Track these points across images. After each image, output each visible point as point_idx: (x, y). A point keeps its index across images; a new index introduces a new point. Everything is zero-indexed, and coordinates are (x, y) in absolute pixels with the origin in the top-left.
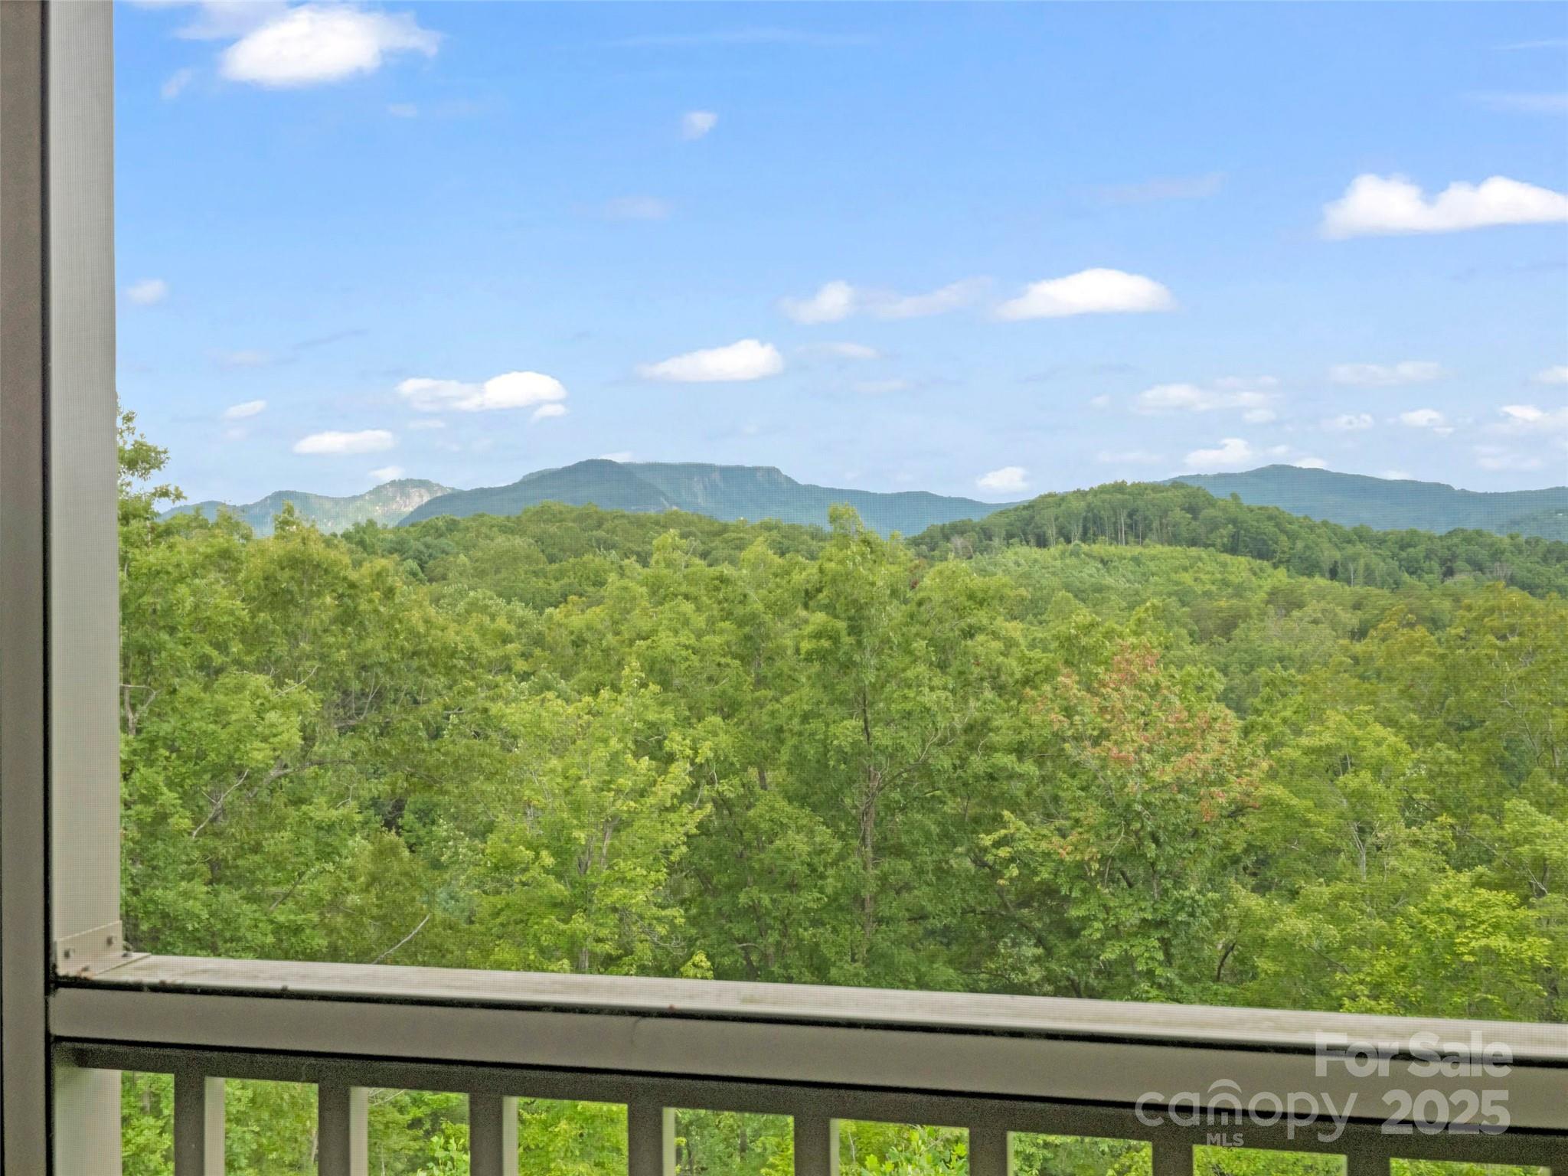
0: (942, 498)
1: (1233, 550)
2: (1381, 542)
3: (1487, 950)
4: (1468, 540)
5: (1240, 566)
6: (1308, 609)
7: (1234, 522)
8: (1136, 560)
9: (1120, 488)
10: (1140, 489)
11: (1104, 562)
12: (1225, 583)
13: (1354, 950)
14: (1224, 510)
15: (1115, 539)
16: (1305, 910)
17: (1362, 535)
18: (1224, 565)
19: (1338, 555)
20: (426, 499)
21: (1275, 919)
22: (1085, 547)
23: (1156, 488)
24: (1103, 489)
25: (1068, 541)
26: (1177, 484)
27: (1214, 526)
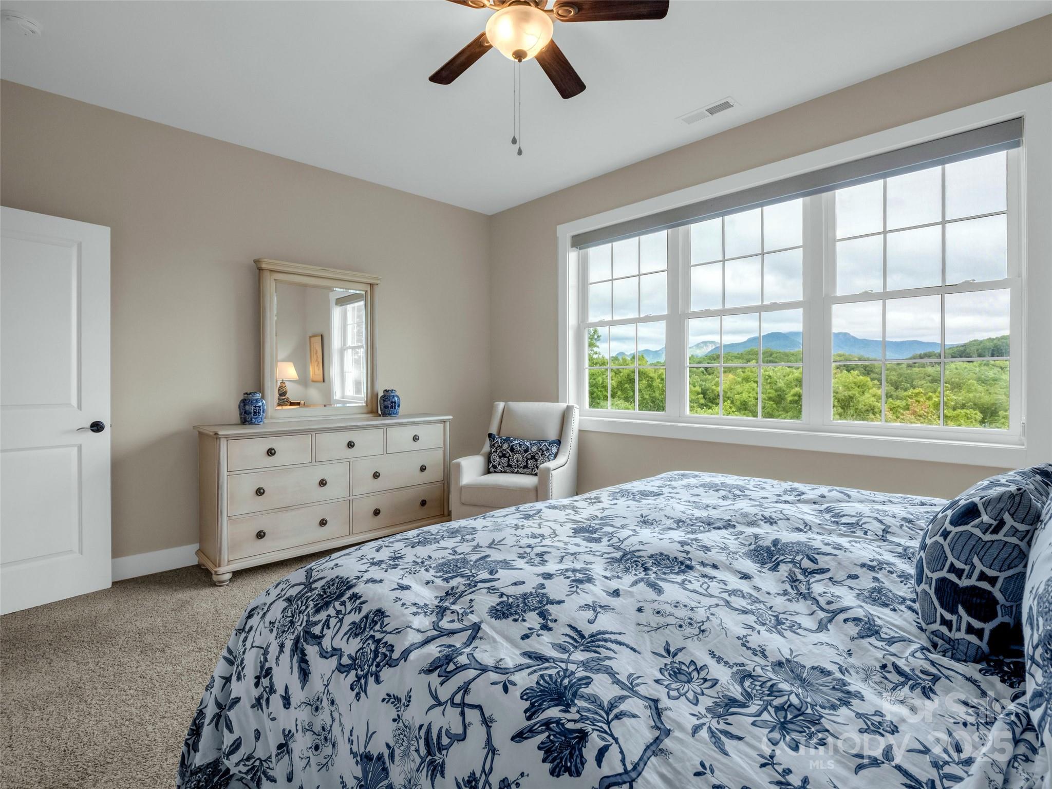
11: (1002, 368)
20: (713, 347)
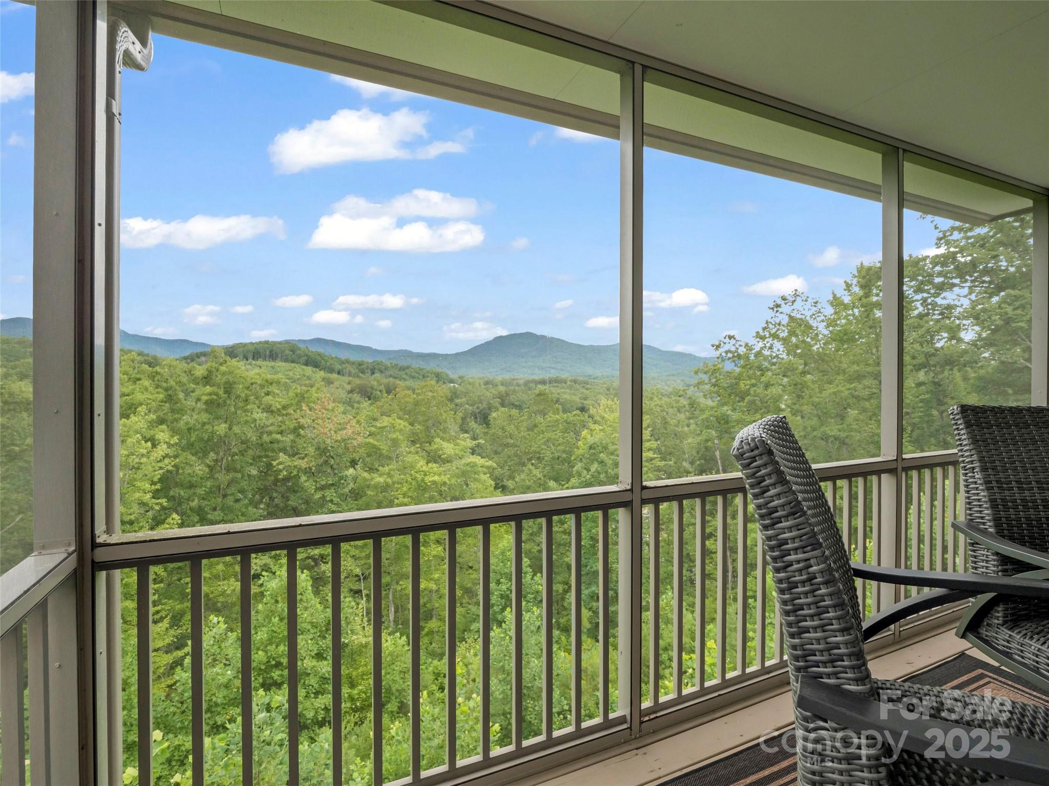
0: (192, 342)
1: (306, 364)
2: (353, 363)
3: (433, 481)
4: (378, 364)
5: (309, 370)
6: (335, 384)
7: (307, 355)
8: (273, 367)
9: (267, 342)
10: (274, 343)
12: (304, 375)
13: (396, 485)
14: (304, 352)
15: (265, 359)
16: (381, 475)
17: (348, 361)
18: (303, 370)
19: (340, 367)
21: (372, 479)
22: (254, 362)
23: (280, 343)
24: (260, 343)
25: (247, 360)
26: (287, 342)
27: (300, 357)
